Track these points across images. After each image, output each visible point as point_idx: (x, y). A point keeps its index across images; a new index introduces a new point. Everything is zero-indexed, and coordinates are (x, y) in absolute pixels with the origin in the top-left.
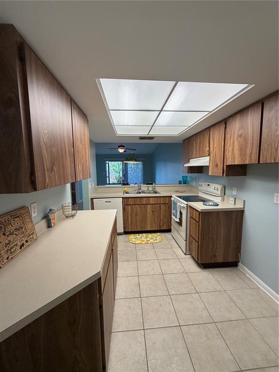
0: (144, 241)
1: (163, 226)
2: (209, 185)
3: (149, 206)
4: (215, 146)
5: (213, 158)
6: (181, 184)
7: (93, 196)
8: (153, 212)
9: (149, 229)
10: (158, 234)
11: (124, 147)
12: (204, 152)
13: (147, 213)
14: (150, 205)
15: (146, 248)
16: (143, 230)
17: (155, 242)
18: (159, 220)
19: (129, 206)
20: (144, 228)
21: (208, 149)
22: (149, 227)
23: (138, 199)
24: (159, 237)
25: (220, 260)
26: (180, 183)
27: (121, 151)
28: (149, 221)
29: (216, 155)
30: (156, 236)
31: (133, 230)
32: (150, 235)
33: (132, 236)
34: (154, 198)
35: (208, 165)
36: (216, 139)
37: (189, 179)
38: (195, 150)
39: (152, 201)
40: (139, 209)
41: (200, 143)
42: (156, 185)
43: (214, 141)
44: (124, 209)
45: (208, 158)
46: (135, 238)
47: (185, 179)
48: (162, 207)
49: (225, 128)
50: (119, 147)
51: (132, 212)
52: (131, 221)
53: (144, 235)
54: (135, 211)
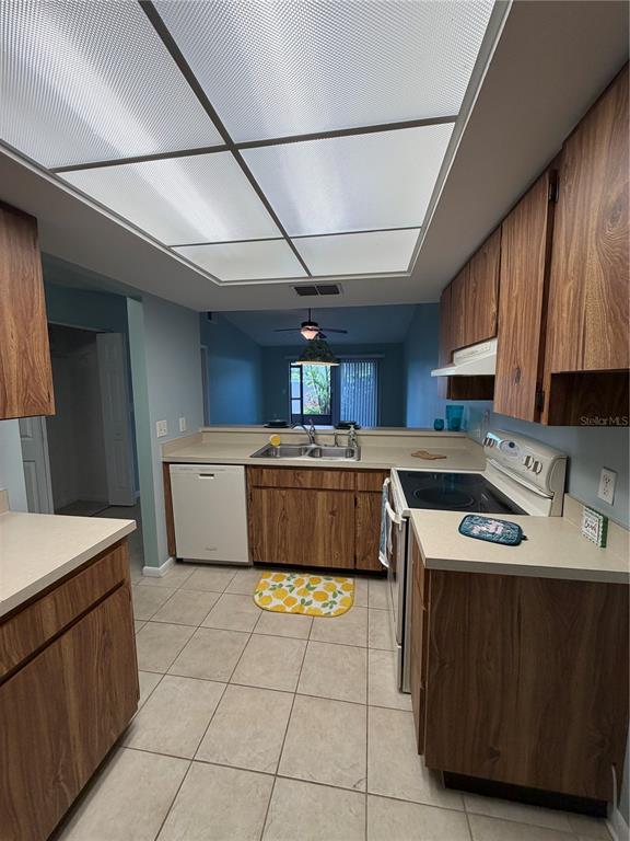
0: (294, 601)
1: (364, 558)
2: (512, 445)
3: (320, 494)
4: (514, 295)
5: (507, 343)
6: (440, 430)
7: (171, 456)
8: (333, 513)
9: (321, 564)
10: (350, 581)
11: (316, 325)
12: (483, 326)
13: (315, 514)
14: (325, 493)
15: (285, 633)
16: (305, 564)
17: (327, 610)
18: (352, 539)
19: (264, 491)
20: (307, 558)
21: (495, 310)
22: (320, 557)
23: (290, 472)
24: (347, 594)
25: (521, 777)
26: (439, 427)
27: (309, 335)
28: (321, 539)
29: (515, 331)
30: (339, 586)
31: (275, 561)
32: (322, 583)
33: (270, 579)
34: (336, 474)
35: (494, 373)
36: (518, 263)
37: (467, 414)
38: (462, 319)
39: (330, 481)
40: (291, 502)
41: (475, 291)
42: (358, 432)
43: (511, 272)
44: (250, 499)
45: (493, 344)
46: (274, 588)
47: (455, 416)
48: (360, 502)
49: (553, 202)
50: (304, 325)
51: (272, 510)
52: (271, 532)
53: (306, 578)
54: (280, 508)
